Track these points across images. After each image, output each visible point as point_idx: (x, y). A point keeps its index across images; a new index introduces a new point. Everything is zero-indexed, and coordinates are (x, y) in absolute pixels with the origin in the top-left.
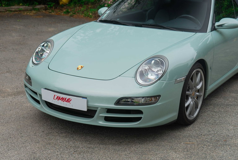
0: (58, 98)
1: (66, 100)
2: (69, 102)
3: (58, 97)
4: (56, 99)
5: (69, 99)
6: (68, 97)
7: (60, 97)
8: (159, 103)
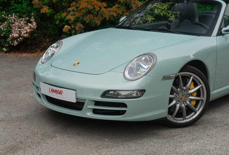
0: (53, 91)
1: (59, 93)
2: (61, 94)
3: (52, 89)
4: (51, 91)
5: (61, 91)
6: (60, 89)
7: (54, 89)
8: (143, 97)
